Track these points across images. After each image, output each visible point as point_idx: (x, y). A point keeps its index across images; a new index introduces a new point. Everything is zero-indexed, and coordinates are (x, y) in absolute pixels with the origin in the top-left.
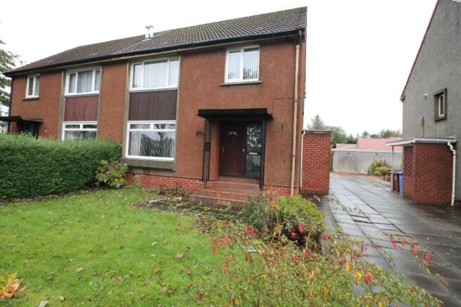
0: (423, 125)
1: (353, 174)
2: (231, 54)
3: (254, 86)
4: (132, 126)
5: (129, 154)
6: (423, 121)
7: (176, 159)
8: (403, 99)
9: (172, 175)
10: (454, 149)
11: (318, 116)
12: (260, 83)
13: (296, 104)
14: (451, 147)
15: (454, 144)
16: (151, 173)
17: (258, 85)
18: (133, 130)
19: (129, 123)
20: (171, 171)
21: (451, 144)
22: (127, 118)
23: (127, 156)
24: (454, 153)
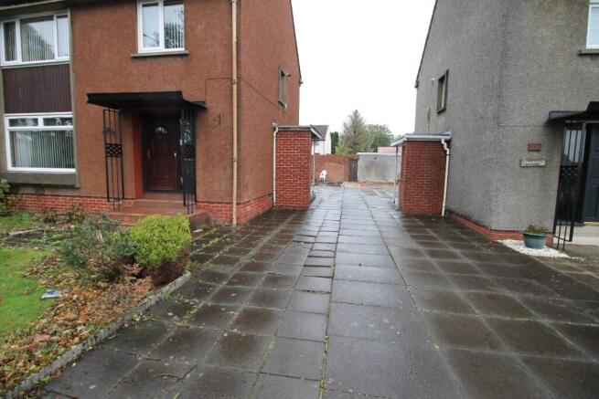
0: (429, 119)
1: (381, 183)
2: (146, 9)
3: (179, 59)
4: (13, 122)
5: (14, 164)
6: (429, 114)
7: (78, 171)
8: (417, 87)
9: (76, 194)
10: (448, 147)
11: (356, 111)
12: (186, 55)
13: (235, 87)
14: (445, 145)
15: (448, 142)
16: (47, 193)
17: (185, 58)
18: (14, 128)
19: (7, 118)
20: (72, 187)
21: (445, 141)
22: (3, 111)
23: (10, 168)
24: (448, 153)
